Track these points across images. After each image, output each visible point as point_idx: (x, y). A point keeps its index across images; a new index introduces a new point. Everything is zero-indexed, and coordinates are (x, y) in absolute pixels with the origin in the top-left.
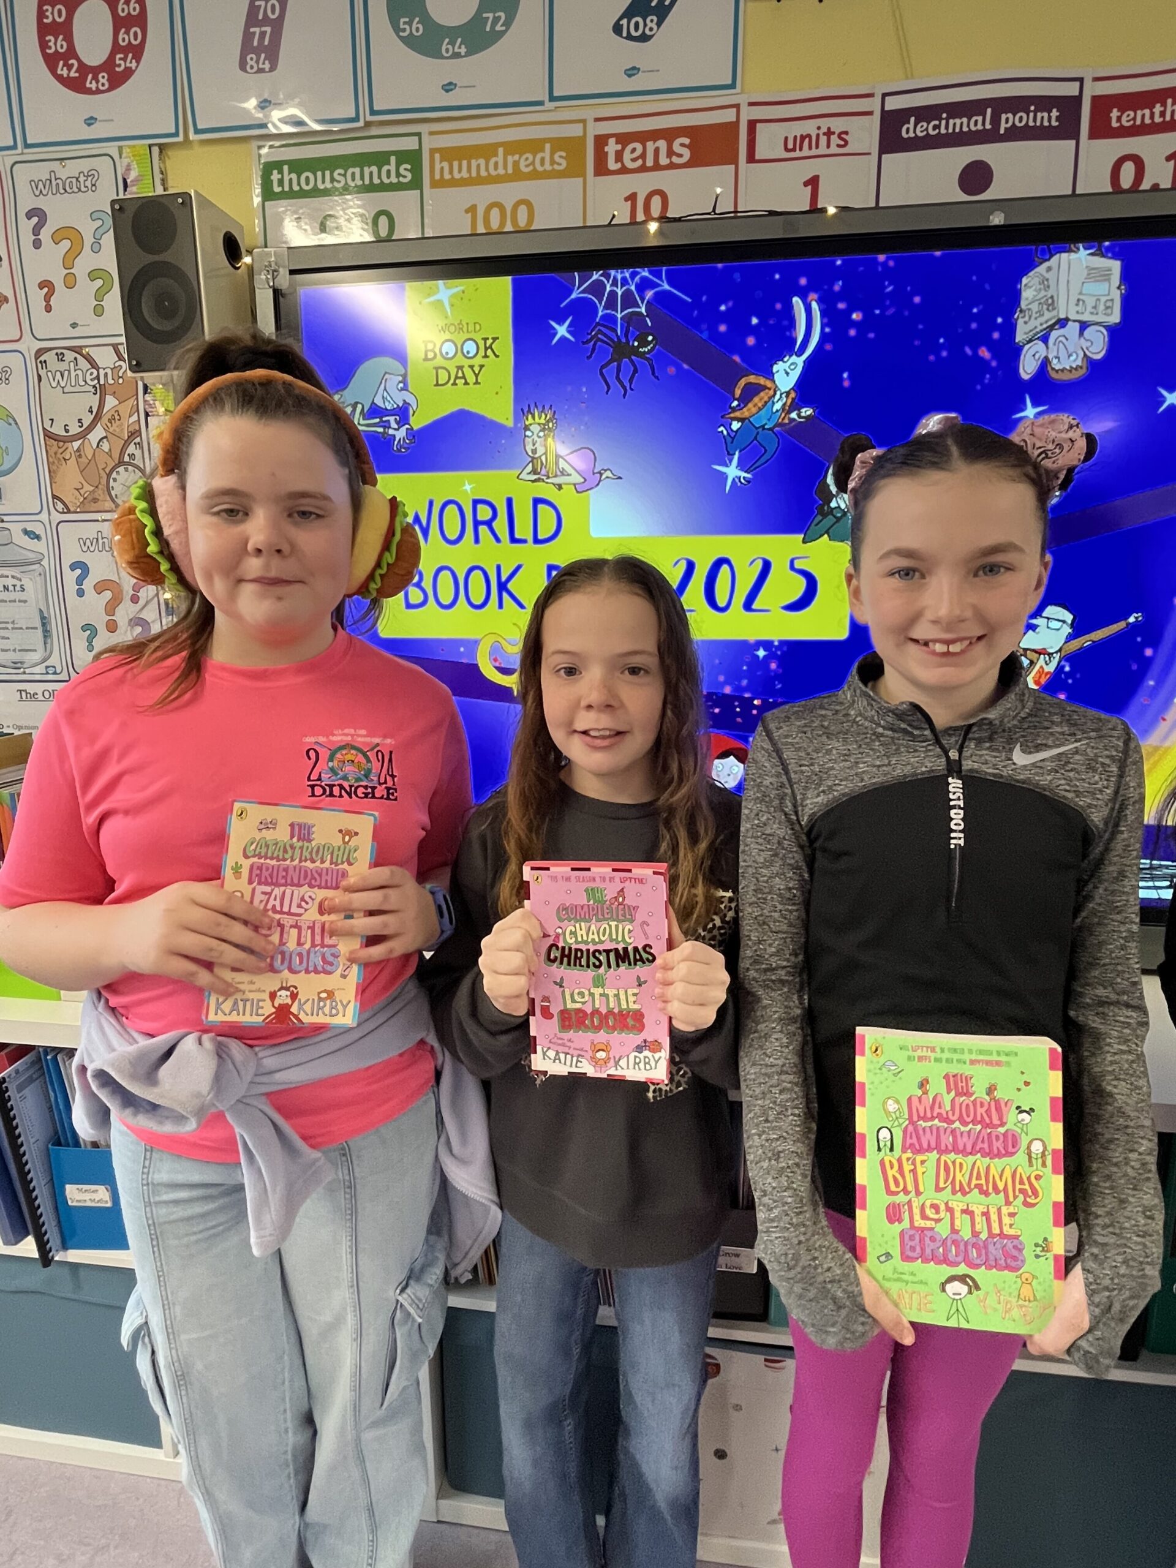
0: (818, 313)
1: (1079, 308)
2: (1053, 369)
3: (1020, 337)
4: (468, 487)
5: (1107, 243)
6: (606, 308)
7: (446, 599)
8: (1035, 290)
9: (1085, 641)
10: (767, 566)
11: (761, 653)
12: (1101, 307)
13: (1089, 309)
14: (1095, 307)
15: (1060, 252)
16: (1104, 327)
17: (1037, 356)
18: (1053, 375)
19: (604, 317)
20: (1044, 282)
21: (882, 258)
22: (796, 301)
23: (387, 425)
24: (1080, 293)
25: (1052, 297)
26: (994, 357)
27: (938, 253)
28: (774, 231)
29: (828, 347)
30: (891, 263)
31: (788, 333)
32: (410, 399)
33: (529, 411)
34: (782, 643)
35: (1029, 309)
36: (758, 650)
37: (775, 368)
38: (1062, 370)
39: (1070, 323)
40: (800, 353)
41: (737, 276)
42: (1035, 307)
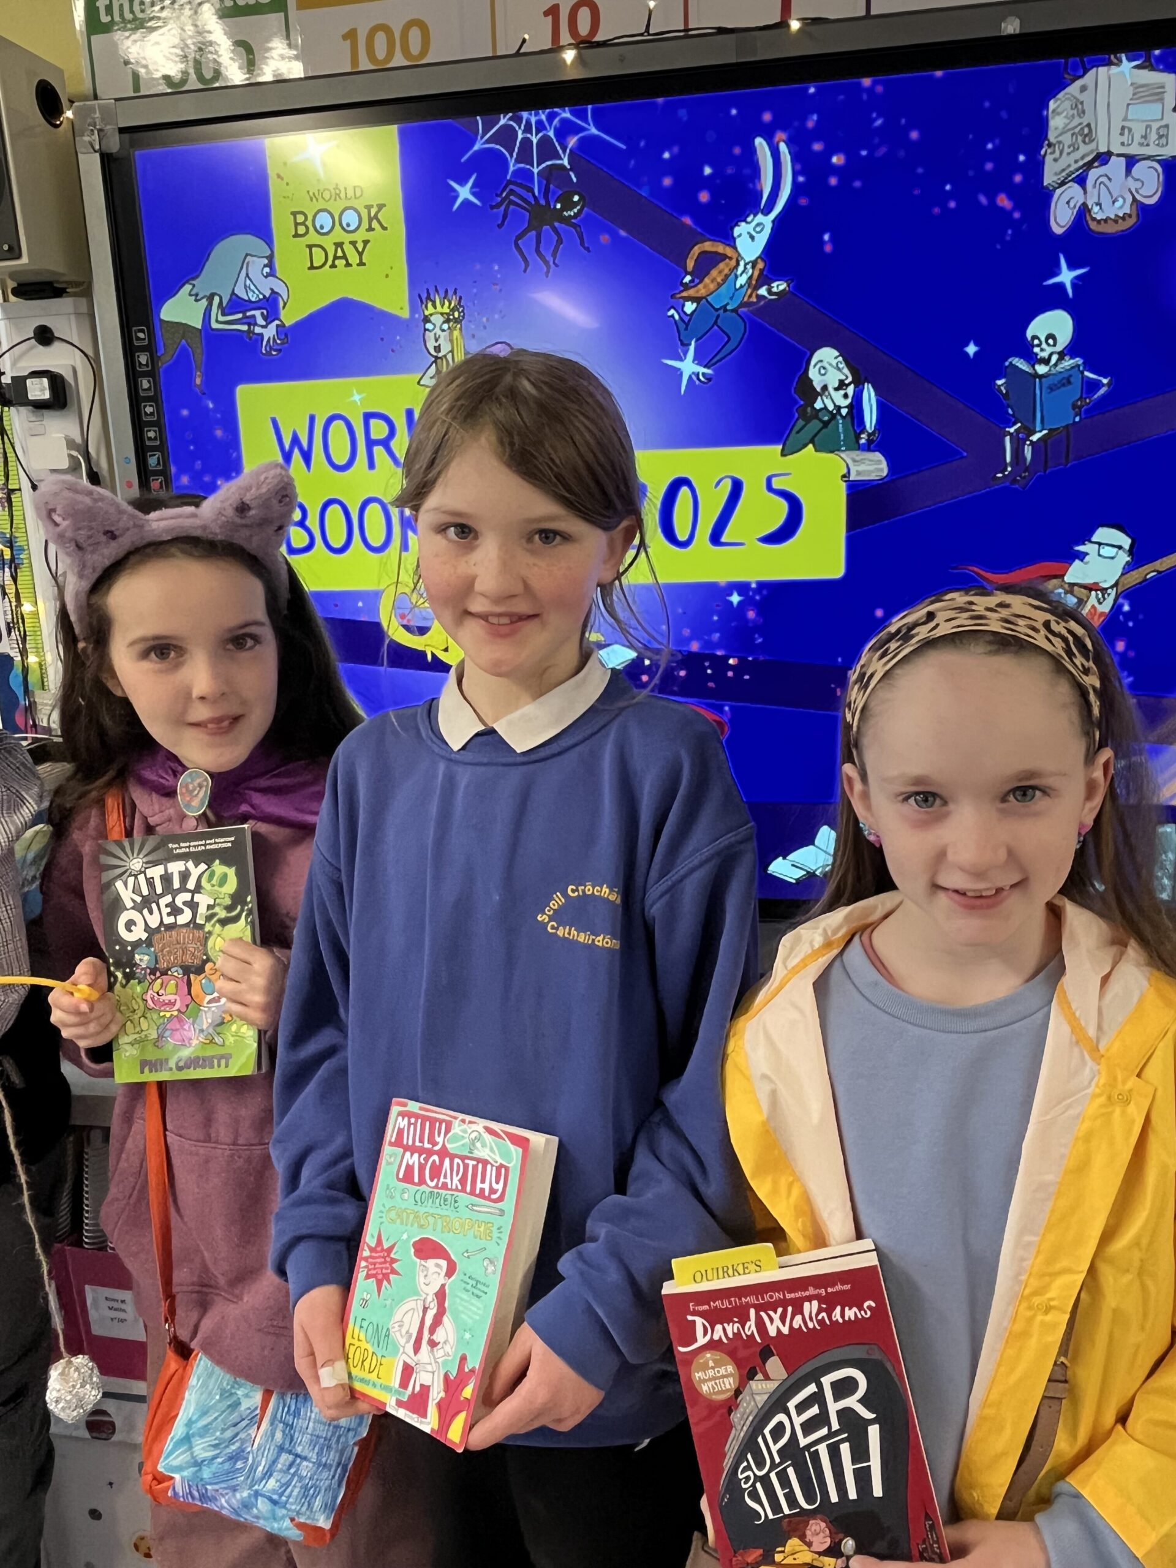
0: (788, 158)
1: (1125, 139)
2: (1094, 219)
3: (1049, 179)
4: (357, 398)
5: (1157, 52)
6: (517, 161)
7: (337, 541)
8: (1066, 117)
9: (1149, 571)
10: (737, 487)
11: (735, 599)
12: (1153, 136)
13: (1137, 138)
14: (1145, 137)
15: (1098, 66)
16: (1159, 161)
17: (1072, 205)
18: (1093, 226)
19: (517, 173)
20: (1079, 107)
21: (867, 82)
22: (759, 141)
23: (251, 321)
24: (1125, 119)
25: (1089, 125)
26: (1015, 208)
27: (939, 73)
28: (725, 55)
29: (803, 202)
30: (879, 89)
31: (751, 185)
32: (280, 289)
33: (428, 298)
34: (762, 585)
35: (1059, 142)
36: (731, 594)
37: (737, 231)
38: (1106, 221)
39: (1113, 158)
40: (767, 211)
41: (683, 113)
42: (1067, 139)
